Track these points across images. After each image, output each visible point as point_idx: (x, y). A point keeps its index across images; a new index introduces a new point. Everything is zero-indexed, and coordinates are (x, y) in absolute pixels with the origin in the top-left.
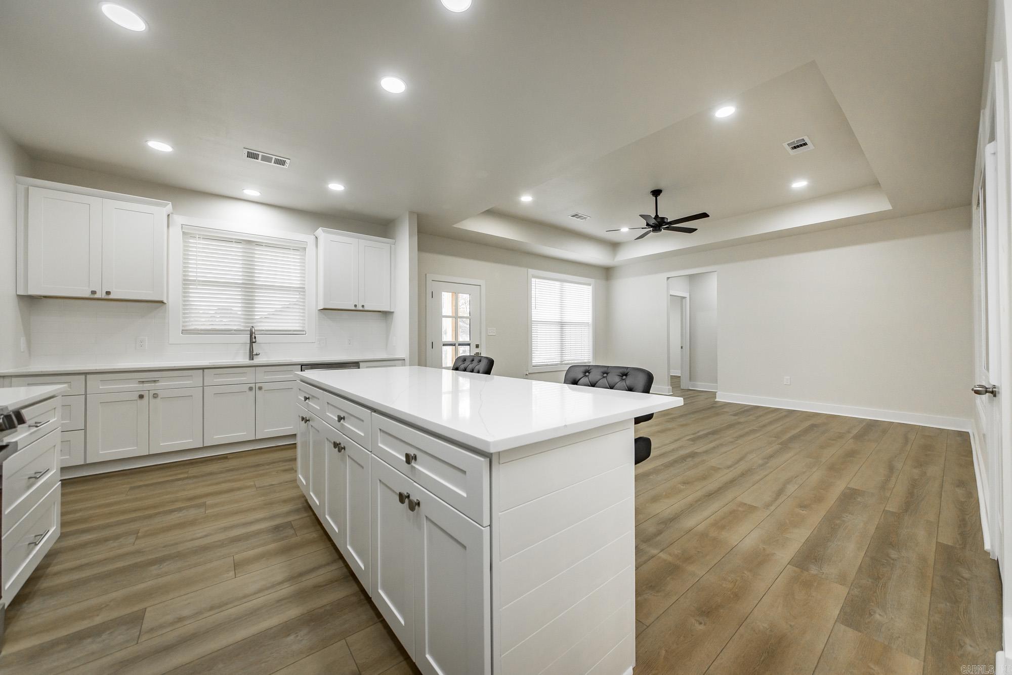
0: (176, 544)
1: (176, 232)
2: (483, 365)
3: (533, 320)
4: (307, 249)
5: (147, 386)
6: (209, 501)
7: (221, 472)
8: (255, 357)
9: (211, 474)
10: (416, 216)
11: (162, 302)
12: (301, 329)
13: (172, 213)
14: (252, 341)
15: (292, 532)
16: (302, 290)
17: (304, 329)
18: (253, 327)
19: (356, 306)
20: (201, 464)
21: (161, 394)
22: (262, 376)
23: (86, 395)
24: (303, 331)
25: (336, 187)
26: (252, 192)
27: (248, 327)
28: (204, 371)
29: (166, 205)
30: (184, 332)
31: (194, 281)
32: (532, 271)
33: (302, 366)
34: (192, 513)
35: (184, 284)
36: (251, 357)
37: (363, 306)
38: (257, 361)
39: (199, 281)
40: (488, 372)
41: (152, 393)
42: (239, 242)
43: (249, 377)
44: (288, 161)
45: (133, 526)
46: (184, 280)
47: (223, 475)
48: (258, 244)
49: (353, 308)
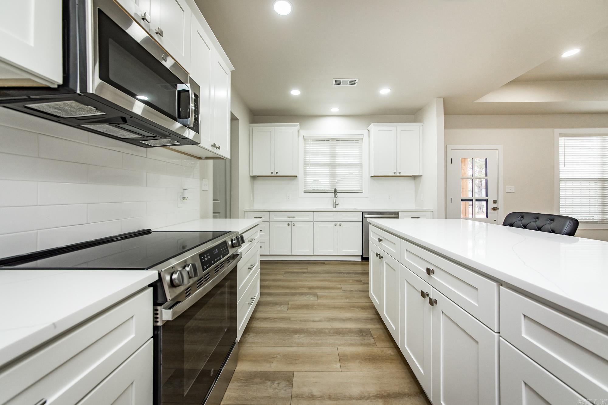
0: (305, 321)
1: (301, 139)
2: (568, 227)
3: (560, 177)
4: (363, 139)
5: (291, 219)
6: (320, 293)
7: (322, 273)
8: (336, 205)
9: (317, 273)
10: (442, 99)
11: (296, 176)
12: (360, 189)
13: (299, 130)
14: (335, 195)
15: (372, 341)
16: (360, 165)
17: (362, 189)
18: (335, 188)
19: (395, 173)
20: (312, 265)
21: (296, 224)
22: (341, 217)
23: (270, 222)
24: (361, 190)
25: (385, 91)
26: (335, 110)
27: (332, 188)
28: (314, 213)
29: (297, 125)
30: (305, 191)
31: (309, 164)
32: (557, 131)
33: (362, 212)
34: (311, 299)
35: (305, 166)
36: (335, 205)
37: (400, 173)
38: (338, 208)
39: (311, 164)
40: (572, 233)
41: (293, 223)
42: (328, 140)
43: (334, 217)
44: (357, 80)
45: (286, 299)
46: (305, 164)
47: (324, 275)
48: (337, 140)
49: (393, 174)
